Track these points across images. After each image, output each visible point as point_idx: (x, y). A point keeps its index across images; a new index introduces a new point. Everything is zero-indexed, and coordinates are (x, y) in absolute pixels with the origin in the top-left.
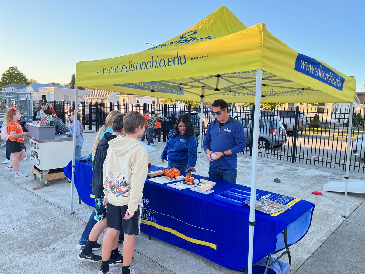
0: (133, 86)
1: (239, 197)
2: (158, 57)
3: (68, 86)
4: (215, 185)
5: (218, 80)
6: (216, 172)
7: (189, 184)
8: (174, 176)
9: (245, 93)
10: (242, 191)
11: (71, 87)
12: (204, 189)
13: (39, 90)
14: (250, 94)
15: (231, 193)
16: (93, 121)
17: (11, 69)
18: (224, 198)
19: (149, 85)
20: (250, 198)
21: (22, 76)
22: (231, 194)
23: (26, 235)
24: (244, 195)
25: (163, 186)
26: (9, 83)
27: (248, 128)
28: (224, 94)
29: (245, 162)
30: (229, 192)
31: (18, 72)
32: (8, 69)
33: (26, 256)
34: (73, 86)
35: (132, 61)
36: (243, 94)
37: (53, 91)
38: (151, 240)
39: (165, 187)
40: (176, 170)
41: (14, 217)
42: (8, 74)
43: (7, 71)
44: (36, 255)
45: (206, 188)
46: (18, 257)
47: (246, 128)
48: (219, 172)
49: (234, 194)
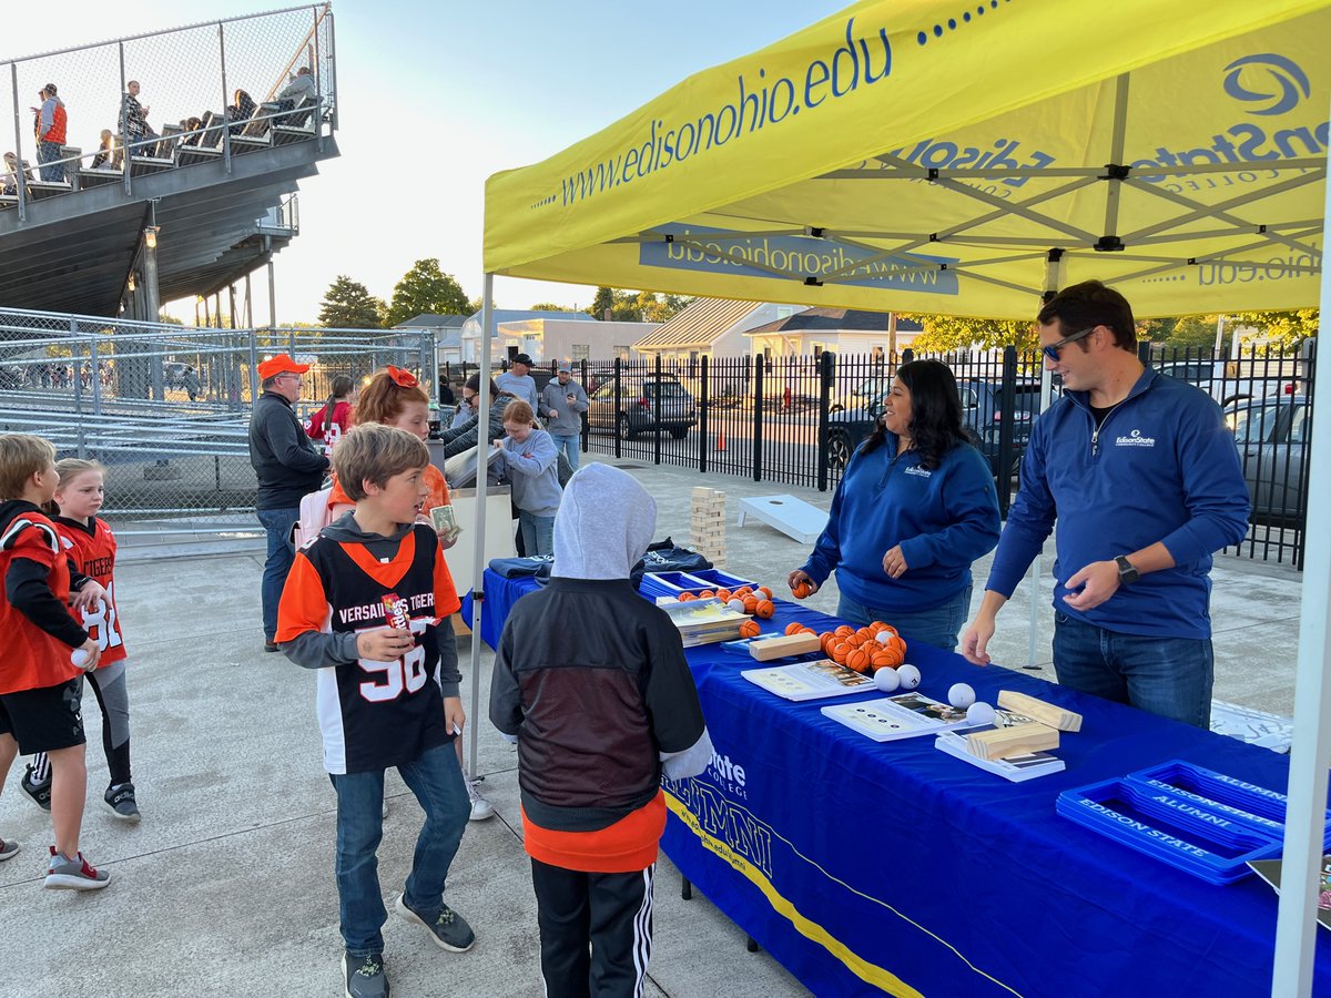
0: (726, 262)
1: (1210, 824)
2: (762, 73)
3: (588, 312)
4: (1077, 730)
5: (1113, 196)
6: (1096, 653)
7: (934, 714)
8: (866, 663)
9: (1268, 267)
10: (1233, 782)
11: (597, 317)
12: (1007, 751)
13: (499, 329)
14: (1299, 269)
15: (1162, 793)
16: (651, 427)
17: (421, 269)
18: (1115, 823)
19: (795, 259)
20: (1279, 836)
21: (453, 287)
22: (1163, 799)
23: (285, 859)
24: (1244, 815)
25: (799, 715)
26: (415, 313)
27: (1289, 444)
28: (1157, 276)
29: (1272, 596)
30: (1153, 782)
31: (440, 275)
32: (411, 267)
33: (245, 958)
34: (602, 312)
35: (660, 123)
36: (1261, 272)
37: (542, 333)
38: (754, 956)
39: (807, 718)
40: (884, 635)
41: (279, 776)
42: (412, 283)
43: (408, 276)
44: (284, 955)
45: (1023, 746)
46: (218, 959)
47: (1284, 442)
48: (1110, 654)
49: (1181, 800)
